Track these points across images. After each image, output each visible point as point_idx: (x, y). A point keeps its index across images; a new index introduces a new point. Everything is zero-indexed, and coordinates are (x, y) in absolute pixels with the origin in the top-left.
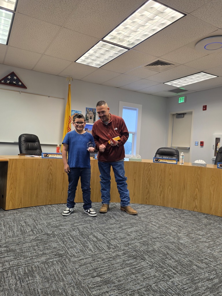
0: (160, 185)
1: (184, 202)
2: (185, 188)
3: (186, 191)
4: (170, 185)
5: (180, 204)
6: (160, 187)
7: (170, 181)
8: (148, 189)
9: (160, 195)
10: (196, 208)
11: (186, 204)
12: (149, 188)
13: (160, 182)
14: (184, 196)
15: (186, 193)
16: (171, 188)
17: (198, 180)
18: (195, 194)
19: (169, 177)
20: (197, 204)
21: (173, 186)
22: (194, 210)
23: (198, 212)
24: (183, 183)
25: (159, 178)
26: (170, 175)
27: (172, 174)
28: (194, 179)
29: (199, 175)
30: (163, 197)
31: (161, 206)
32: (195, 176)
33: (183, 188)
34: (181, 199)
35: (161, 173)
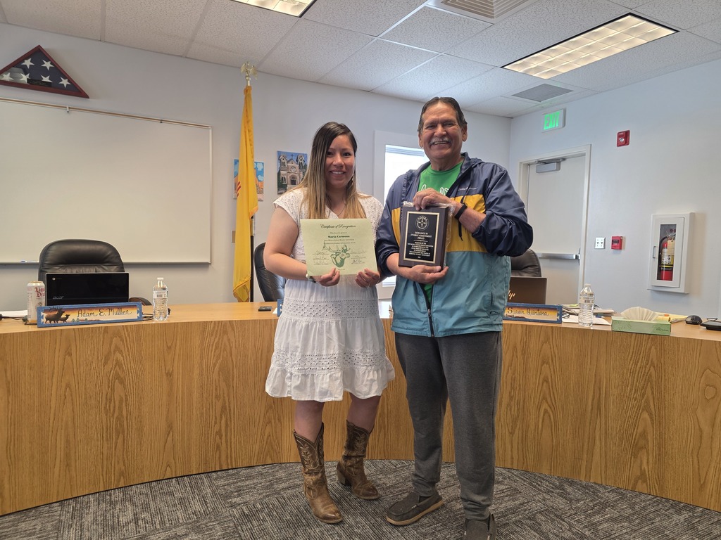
0: (511, 398)
1: (596, 458)
2: (599, 408)
3: (603, 422)
4: (544, 398)
5: (584, 463)
6: (509, 405)
7: (545, 384)
9: (512, 433)
10: (645, 481)
11: (606, 467)
13: (509, 388)
14: (597, 438)
15: (603, 426)
16: (549, 409)
17: (649, 384)
18: (639, 431)
19: (541, 370)
20: (645, 466)
21: (555, 401)
22: (635, 485)
23: (650, 497)
24: (594, 393)
25: (507, 373)
26: (543, 363)
27: (552, 361)
28: (635, 380)
29: (652, 363)
30: (522, 440)
31: (517, 470)
32: (638, 369)
33: (592, 409)
34: (586, 447)
35: (513, 356)
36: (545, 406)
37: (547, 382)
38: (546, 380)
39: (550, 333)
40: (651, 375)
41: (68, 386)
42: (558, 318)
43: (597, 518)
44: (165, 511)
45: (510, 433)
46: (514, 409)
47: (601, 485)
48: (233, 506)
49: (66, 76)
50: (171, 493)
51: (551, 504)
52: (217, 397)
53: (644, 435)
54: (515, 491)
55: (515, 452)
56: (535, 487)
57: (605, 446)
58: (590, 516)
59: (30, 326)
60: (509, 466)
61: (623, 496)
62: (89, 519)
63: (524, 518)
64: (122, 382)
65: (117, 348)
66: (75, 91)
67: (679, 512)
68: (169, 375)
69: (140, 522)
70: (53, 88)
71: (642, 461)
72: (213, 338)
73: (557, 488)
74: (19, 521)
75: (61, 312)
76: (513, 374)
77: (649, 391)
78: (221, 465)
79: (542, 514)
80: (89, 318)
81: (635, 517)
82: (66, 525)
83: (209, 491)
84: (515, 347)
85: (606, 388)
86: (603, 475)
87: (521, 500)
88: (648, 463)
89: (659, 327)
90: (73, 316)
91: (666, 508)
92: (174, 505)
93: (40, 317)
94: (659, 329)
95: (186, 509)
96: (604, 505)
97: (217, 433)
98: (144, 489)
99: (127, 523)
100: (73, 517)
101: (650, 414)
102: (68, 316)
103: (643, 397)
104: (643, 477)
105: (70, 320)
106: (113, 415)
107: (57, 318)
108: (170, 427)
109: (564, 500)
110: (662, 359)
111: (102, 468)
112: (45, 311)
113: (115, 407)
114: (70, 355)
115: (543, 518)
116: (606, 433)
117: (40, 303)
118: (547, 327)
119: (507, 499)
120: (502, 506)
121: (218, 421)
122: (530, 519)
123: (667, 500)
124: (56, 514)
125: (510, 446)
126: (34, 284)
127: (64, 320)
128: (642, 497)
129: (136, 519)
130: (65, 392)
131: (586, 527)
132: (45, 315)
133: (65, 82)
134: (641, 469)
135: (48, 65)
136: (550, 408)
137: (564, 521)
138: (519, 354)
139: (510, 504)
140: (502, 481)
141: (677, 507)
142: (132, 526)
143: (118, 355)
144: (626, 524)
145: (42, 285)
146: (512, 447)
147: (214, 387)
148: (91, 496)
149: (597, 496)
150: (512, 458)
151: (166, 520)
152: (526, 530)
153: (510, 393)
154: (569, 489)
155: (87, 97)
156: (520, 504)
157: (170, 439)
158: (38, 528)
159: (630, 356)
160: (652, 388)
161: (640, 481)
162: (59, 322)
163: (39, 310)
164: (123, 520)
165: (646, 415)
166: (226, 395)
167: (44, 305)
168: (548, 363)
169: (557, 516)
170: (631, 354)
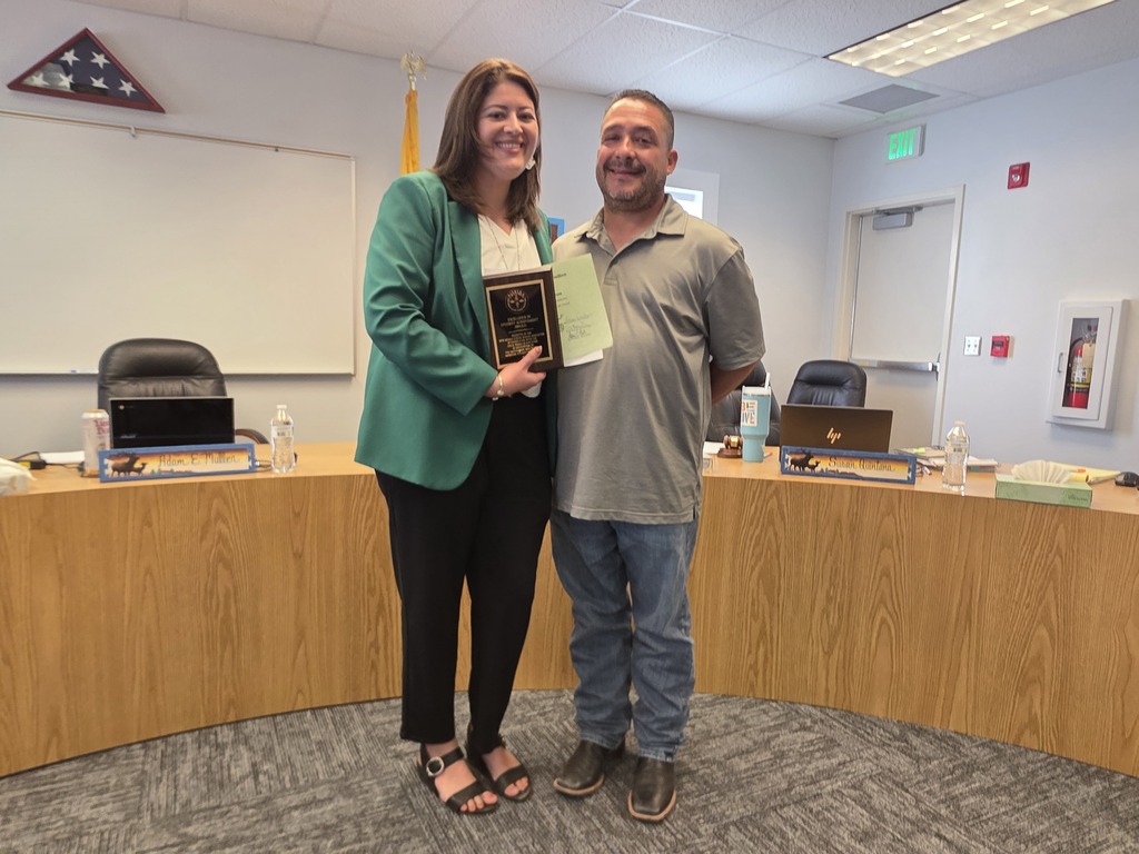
0: (829, 599)
1: (960, 694)
2: (969, 618)
3: (974, 640)
4: (882, 601)
5: (940, 702)
6: (825, 611)
7: (884, 578)
8: (764, 622)
9: (828, 654)
10: (1036, 732)
11: (974, 707)
12: (767, 616)
13: (826, 584)
14: (964, 663)
15: (974, 645)
16: (889, 619)
17: (1051, 583)
18: (1030, 656)
19: (879, 556)
20: (1037, 708)
21: (899, 605)
22: (1019, 737)
23: (1042, 756)
24: (962, 595)
25: (825, 561)
26: (883, 547)
27: (898, 542)
28: (1030, 574)
29: (1059, 551)
30: (844, 663)
31: (834, 709)
32: (1034, 558)
33: (957, 619)
34: (944, 675)
35: (835, 534)
36: (882, 613)
37: (888, 576)
38: (886, 573)
39: (896, 501)
40: (1054, 569)
41: (148, 571)
42: (910, 475)
43: (960, 788)
44: (298, 760)
45: (825, 653)
46: (834, 617)
47: (965, 736)
48: (398, 756)
49: (128, 78)
50: (306, 734)
51: (887, 765)
52: (371, 591)
53: (1038, 661)
54: (832, 743)
55: (832, 682)
56: (863, 737)
57: (976, 677)
58: (948, 784)
59: (90, 480)
60: (822, 704)
61: (1000, 754)
62: (185, 770)
63: (846, 787)
64: (228, 566)
65: (219, 516)
66: (144, 101)
67: (1087, 781)
68: (298, 556)
69: (261, 778)
70: (110, 97)
71: (1032, 700)
72: (363, 500)
73: (896, 738)
74: (85, 770)
75: (134, 459)
76: (835, 563)
77: (1050, 594)
78: (378, 693)
79: (873, 780)
80: (177, 468)
81: (1019, 787)
82: (153, 778)
83: (362, 732)
84: (839, 521)
85: (981, 587)
86: (970, 722)
87: (841, 757)
88: (1042, 703)
89: (1072, 494)
90: (153, 465)
91: (1067, 774)
92: (311, 753)
93: (103, 467)
94: (1073, 497)
95: (328, 760)
96: (970, 768)
97: (371, 645)
98: (265, 726)
99: (243, 778)
100: (162, 766)
101: (1050, 631)
102: (144, 465)
103: (1040, 603)
104: (1033, 726)
105: (147, 471)
106: (216, 616)
107: (128, 468)
108: (301, 635)
109: (908, 759)
110: (1076, 544)
111: (203, 694)
112: (111, 457)
113: (218, 605)
114: (150, 524)
115: (875, 787)
116: (977, 655)
117: (103, 445)
118: (891, 490)
119: (818, 755)
120: (810, 767)
121: (373, 626)
122: (854, 787)
123: (1070, 761)
124: (136, 760)
125: (824, 673)
126: (92, 415)
127: (139, 470)
128: (1030, 756)
129: (255, 772)
130: (145, 580)
131: (943, 802)
132: (110, 463)
133: (127, 88)
134: (1030, 713)
135: (100, 60)
136: (891, 616)
137: (907, 791)
138: (844, 532)
139: (824, 764)
140: (810, 727)
141: (1085, 772)
142: (250, 783)
143: (221, 526)
144: (1004, 799)
145: (104, 416)
146: (827, 674)
147: (366, 575)
148: (187, 735)
149: (960, 752)
150: (827, 691)
151: (299, 774)
152: (848, 805)
153: (828, 592)
154: (915, 741)
155: (160, 110)
156: (839, 764)
157: (301, 652)
158: (113, 781)
159: (1023, 539)
160: (1055, 588)
161: (1027, 732)
162: (133, 474)
163: (102, 455)
164: (236, 772)
165: (1043, 632)
166: (384, 589)
167: (108, 448)
168: (890, 547)
169: (897, 784)
170: (1024, 534)
